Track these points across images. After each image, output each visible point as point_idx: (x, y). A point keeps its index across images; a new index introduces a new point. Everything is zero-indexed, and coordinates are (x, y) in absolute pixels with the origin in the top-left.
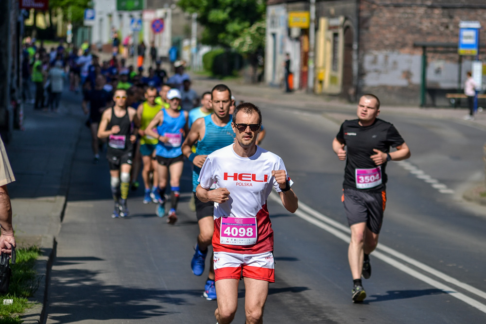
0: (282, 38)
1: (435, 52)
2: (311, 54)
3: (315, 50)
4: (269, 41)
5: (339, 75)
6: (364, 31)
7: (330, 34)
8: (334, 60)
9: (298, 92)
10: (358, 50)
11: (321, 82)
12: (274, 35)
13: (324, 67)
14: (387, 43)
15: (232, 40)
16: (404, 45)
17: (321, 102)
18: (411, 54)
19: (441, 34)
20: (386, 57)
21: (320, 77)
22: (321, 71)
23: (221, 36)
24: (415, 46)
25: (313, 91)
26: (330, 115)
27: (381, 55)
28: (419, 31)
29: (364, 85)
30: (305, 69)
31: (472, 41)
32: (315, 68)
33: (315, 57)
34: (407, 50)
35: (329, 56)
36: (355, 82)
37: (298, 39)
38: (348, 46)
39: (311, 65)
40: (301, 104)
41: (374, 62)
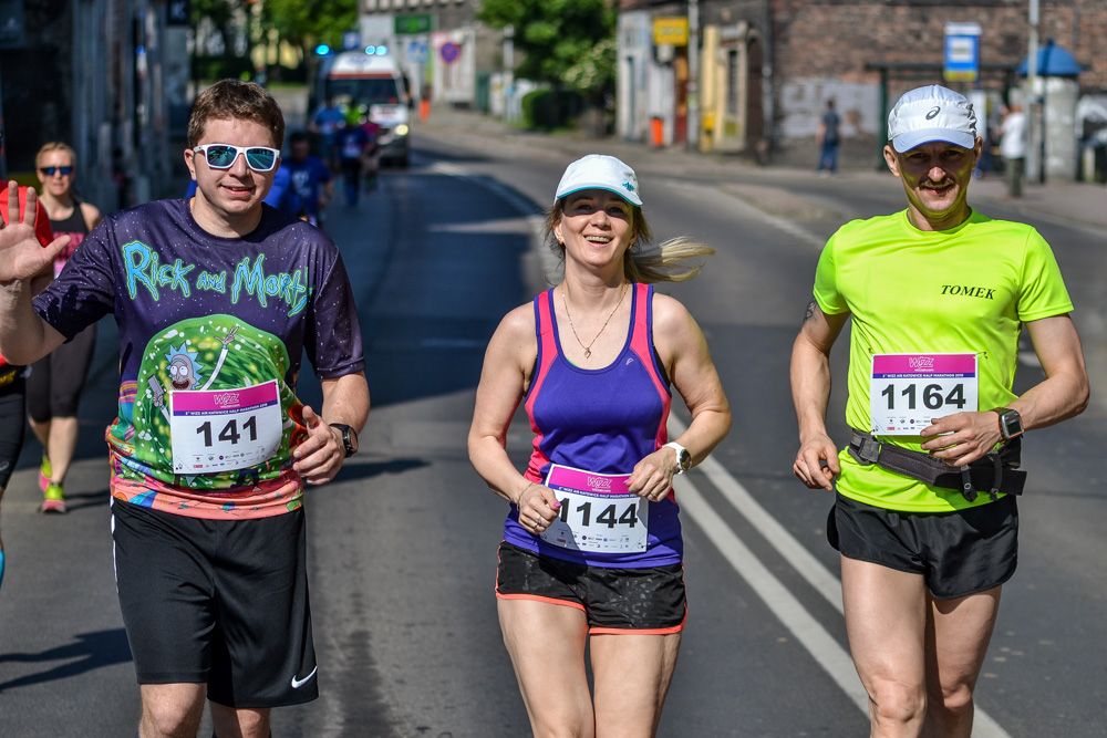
0: (644, 64)
1: (900, 78)
2: (692, 87)
3: (699, 80)
4: (623, 71)
5: (740, 119)
6: (781, 46)
7: (723, 53)
8: (731, 96)
9: (671, 151)
10: (772, 78)
11: (709, 133)
12: (630, 59)
13: (714, 107)
14: (819, 64)
15: (564, 70)
16: (848, 68)
17: (710, 166)
18: (860, 82)
19: (910, 49)
20: (819, 88)
21: (708, 124)
22: (709, 115)
23: (548, 64)
24: (868, 68)
25: (695, 148)
26: (731, 187)
27: (810, 85)
28: (873, 44)
29: (782, 136)
30: (682, 110)
31: (967, 57)
32: (700, 109)
33: (699, 92)
34: (853, 76)
35: (722, 90)
36: (767, 131)
37: (669, 64)
38: (754, 71)
39: (692, 104)
40: (679, 170)
41: (799, 96)
